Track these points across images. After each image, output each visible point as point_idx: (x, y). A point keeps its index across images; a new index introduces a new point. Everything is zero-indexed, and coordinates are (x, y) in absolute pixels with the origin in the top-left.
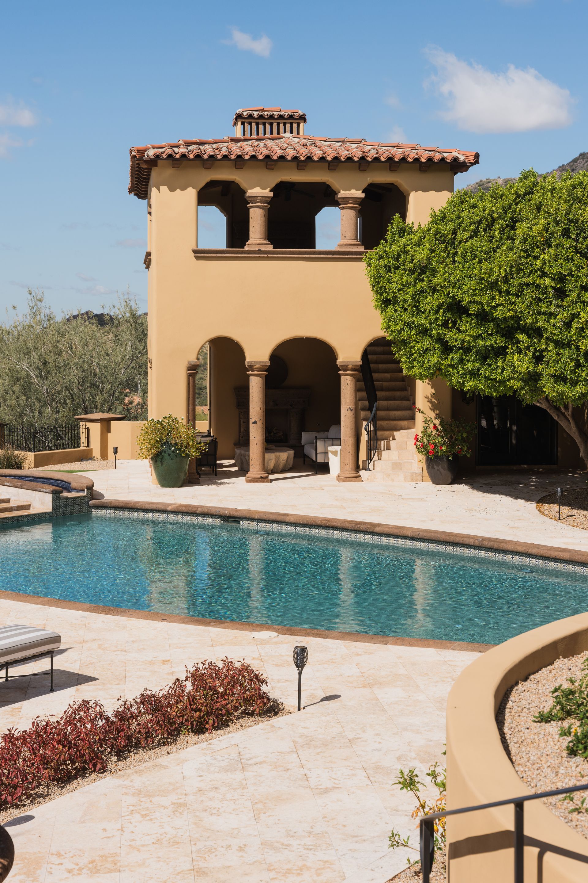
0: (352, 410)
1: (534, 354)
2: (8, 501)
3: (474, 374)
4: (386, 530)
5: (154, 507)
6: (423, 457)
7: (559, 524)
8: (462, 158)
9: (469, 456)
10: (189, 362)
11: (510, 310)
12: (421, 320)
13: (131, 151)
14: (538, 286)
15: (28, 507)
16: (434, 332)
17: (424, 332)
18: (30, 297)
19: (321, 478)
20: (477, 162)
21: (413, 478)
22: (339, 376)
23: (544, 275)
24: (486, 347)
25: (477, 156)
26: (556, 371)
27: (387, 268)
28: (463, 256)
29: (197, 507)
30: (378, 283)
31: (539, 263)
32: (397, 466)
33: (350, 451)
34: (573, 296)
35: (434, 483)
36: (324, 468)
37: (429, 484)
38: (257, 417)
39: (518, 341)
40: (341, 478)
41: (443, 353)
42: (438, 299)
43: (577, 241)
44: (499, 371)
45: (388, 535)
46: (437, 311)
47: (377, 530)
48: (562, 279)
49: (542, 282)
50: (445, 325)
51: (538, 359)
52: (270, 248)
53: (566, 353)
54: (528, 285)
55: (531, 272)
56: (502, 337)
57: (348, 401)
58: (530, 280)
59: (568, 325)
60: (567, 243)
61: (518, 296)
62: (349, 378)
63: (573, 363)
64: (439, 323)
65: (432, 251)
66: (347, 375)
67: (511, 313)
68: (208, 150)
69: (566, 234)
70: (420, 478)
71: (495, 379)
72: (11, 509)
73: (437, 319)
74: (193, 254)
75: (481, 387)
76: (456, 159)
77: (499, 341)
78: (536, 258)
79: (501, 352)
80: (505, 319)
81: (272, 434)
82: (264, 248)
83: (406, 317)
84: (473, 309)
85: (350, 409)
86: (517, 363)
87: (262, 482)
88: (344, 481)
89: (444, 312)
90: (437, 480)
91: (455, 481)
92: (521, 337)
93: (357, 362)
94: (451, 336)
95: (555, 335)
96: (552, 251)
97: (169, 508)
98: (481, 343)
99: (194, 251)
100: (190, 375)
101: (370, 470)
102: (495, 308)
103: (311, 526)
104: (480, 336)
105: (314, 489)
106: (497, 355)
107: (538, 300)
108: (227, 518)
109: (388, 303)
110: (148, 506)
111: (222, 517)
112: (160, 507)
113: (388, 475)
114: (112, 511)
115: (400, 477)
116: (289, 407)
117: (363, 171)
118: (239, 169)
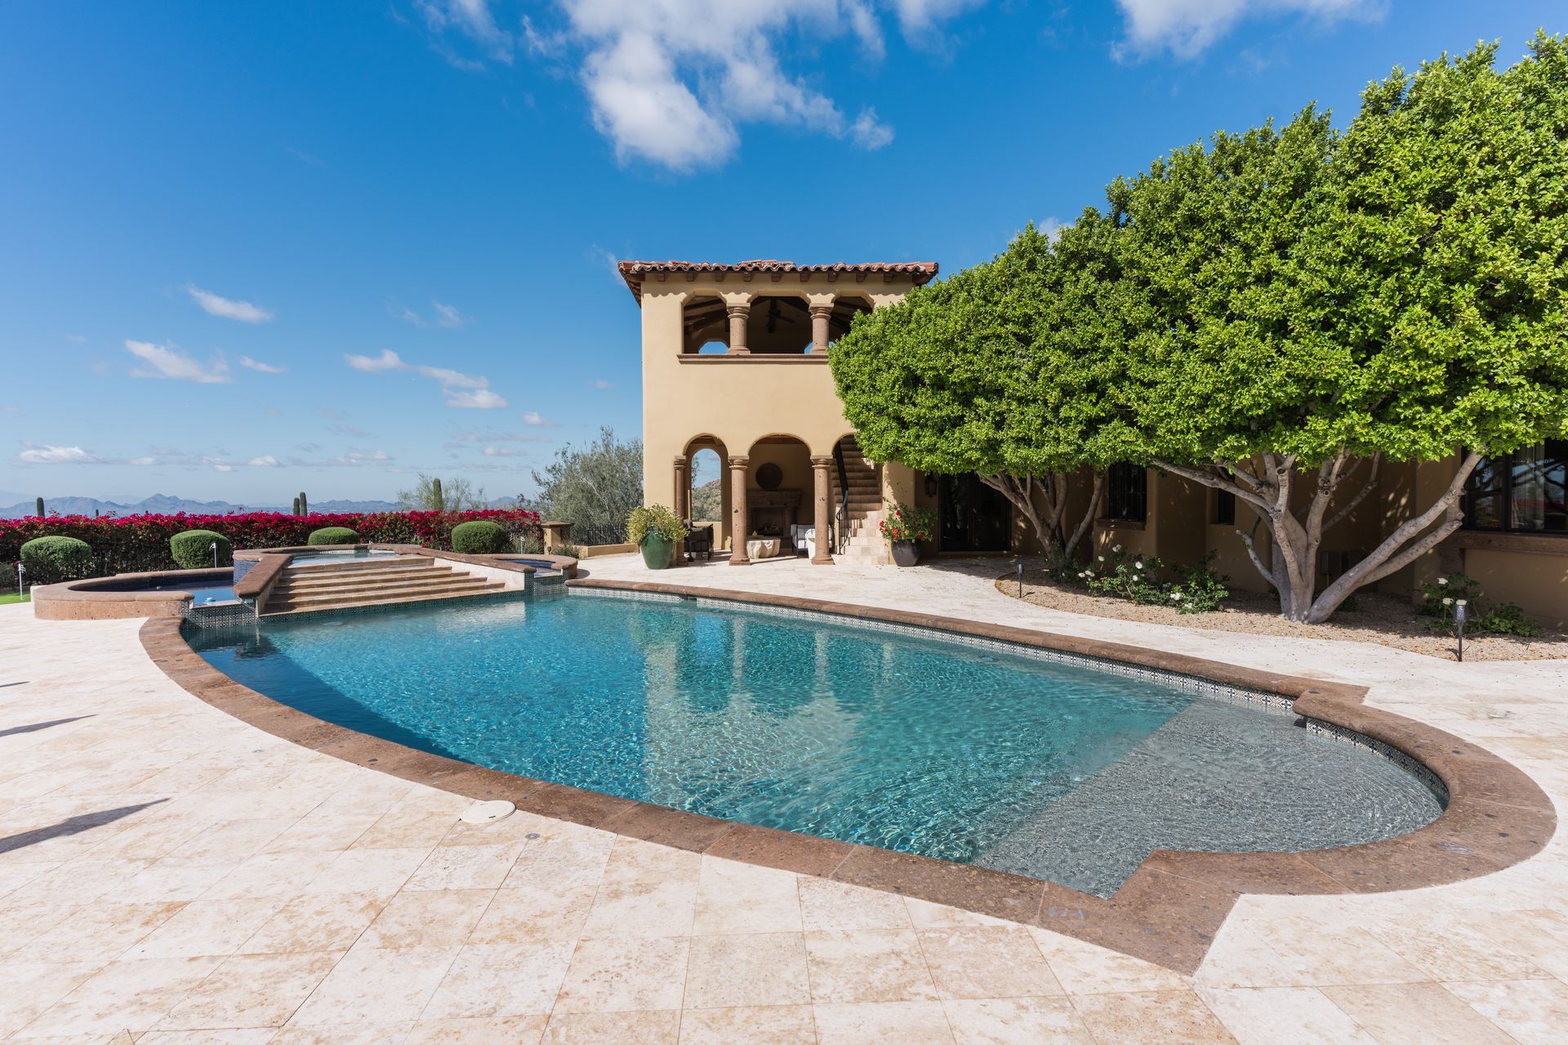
0: (825, 499)
1: (994, 418)
2: (485, 580)
3: (931, 450)
5: (621, 586)
6: (889, 542)
7: (1020, 602)
8: (922, 268)
9: (931, 539)
10: (674, 458)
11: (967, 371)
12: (879, 399)
14: (999, 337)
15: (502, 585)
16: (890, 409)
17: (881, 411)
18: (601, 432)
19: (802, 561)
20: (936, 272)
21: (880, 561)
22: (813, 470)
23: (1005, 321)
24: (941, 417)
25: (937, 266)
26: (1019, 433)
27: (847, 354)
29: (658, 585)
30: (838, 369)
31: (999, 308)
32: (866, 551)
33: (822, 539)
34: (1040, 341)
36: (804, 553)
37: (896, 566)
38: (739, 507)
39: (976, 407)
40: (815, 562)
41: (900, 432)
42: (894, 373)
43: (1044, 273)
44: (957, 442)
45: (836, 614)
46: (893, 387)
48: (1027, 321)
49: (1004, 330)
50: (901, 401)
51: (999, 425)
52: (748, 353)
53: (1031, 410)
54: (987, 338)
55: (990, 322)
56: (959, 405)
57: (821, 490)
58: (989, 331)
59: (1033, 376)
60: (1032, 277)
61: (976, 354)
62: (822, 471)
63: (1039, 421)
64: (895, 399)
65: (887, 323)
66: (819, 468)
67: (969, 374)
69: (1032, 266)
70: (886, 561)
71: (952, 452)
72: (483, 587)
73: (893, 396)
74: (677, 360)
75: (938, 462)
76: (917, 269)
77: (956, 409)
78: (996, 304)
79: (958, 422)
80: (962, 384)
82: (741, 353)
83: (864, 399)
84: (928, 377)
85: (823, 497)
86: (975, 432)
87: (743, 564)
88: (816, 565)
89: (900, 387)
90: (901, 562)
91: (920, 562)
92: (978, 401)
93: (828, 456)
94: (908, 413)
95: (1018, 391)
96: (1016, 291)
97: (634, 587)
98: (937, 413)
99: (679, 357)
100: (676, 469)
101: (840, 554)
102: (951, 371)
103: (761, 604)
104: (936, 406)
105: (785, 570)
106: (954, 426)
107: (999, 353)
108: (685, 596)
109: (848, 388)
110: (616, 586)
111: (681, 595)
112: (626, 586)
113: (858, 559)
114: (587, 590)
115: (868, 560)
116: (784, 506)
117: (832, 284)
118: (720, 283)
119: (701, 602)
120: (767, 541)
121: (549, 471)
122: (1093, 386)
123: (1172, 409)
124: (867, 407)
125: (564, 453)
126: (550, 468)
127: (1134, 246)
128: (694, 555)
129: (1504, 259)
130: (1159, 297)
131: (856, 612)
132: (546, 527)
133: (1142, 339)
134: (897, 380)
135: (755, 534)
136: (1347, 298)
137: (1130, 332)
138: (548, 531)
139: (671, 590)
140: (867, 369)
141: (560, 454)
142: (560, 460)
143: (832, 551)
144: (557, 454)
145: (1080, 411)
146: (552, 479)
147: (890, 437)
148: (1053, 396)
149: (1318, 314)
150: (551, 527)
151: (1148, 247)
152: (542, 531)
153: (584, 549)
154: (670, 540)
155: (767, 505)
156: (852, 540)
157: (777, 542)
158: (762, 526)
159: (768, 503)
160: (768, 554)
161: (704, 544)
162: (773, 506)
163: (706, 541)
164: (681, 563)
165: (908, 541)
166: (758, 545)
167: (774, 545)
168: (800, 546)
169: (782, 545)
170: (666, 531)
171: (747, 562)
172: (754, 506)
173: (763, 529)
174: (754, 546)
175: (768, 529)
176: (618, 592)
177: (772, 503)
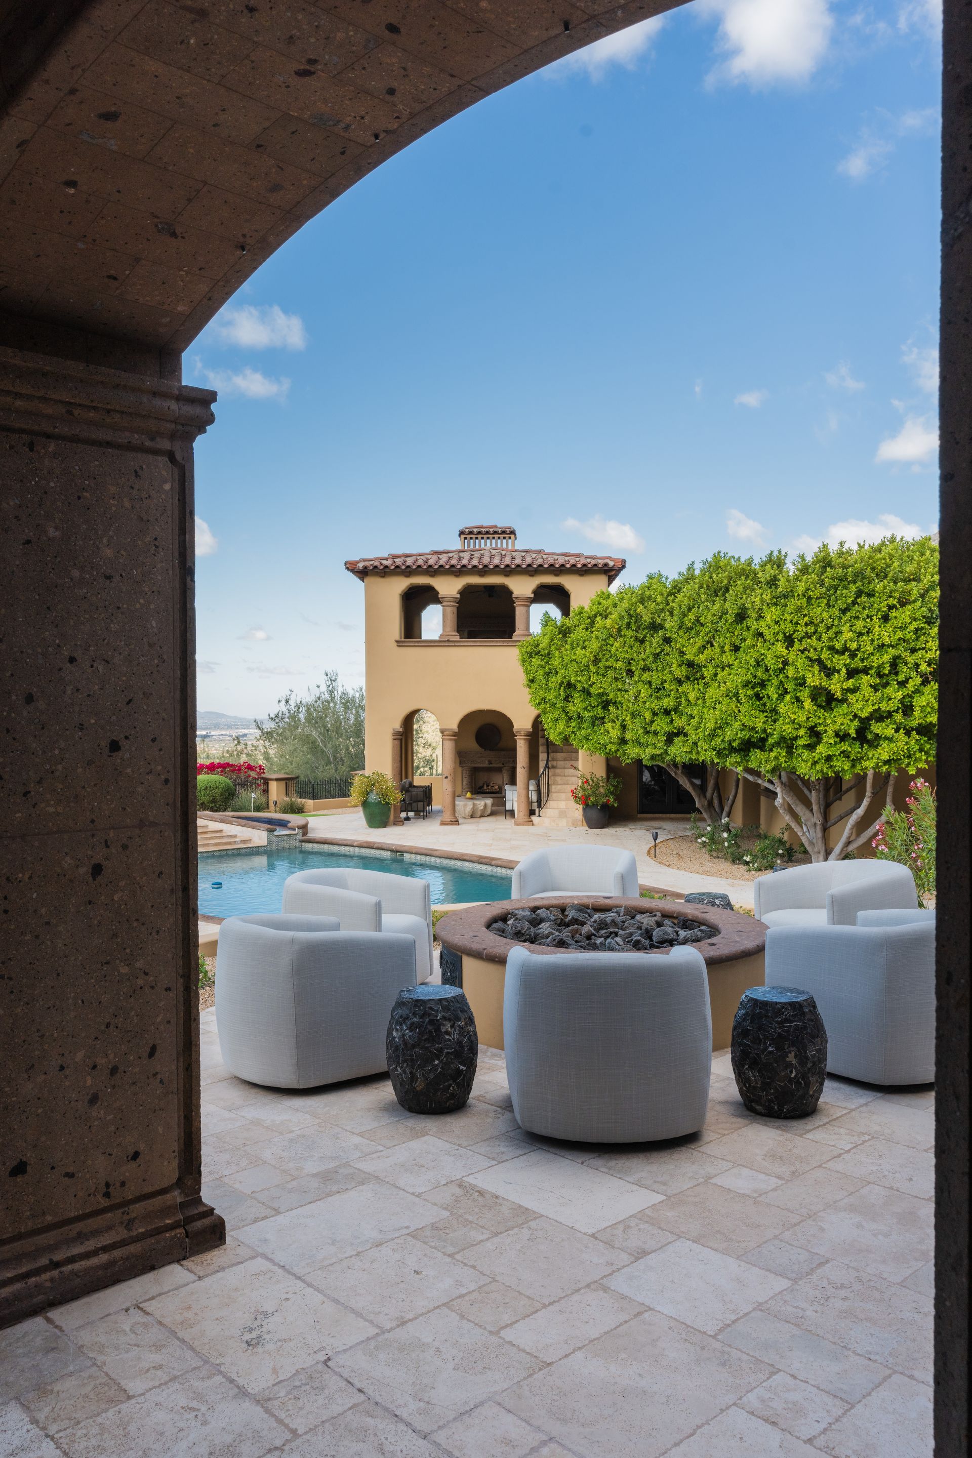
0: (524, 769)
2: (235, 836)
4: (499, 863)
5: (345, 842)
8: (611, 564)
9: (616, 805)
10: (394, 730)
11: (601, 687)
13: (346, 564)
15: (248, 841)
18: (326, 677)
19: (507, 821)
20: (624, 567)
21: (574, 824)
22: (515, 741)
25: (624, 561)
28: (572, 644)
29: (374, 843)
32: (563, 814)
33: (523, 801)
35: (589, 828)
36: (511, 813)
37: (585, 828)
38: (448, 773)
40: (518, 823)
42: (559, 678)
43: (636, 631)
46: (560, 689)
47: (494, 862)
49: (618, 665)
51: (624, 727)
52: (458, 638)
54: (609, 667)
57: (522, 763)
60: (629, 633)
62: (522, 743)
64: (562, 698)
65: (552, 640)
66: (520, 739)
67: (602, 690)
68: (410, 561)
69: (628, 626)
70: (580, 823)
72: (236, 843)
73: (560, 694)
74: (396, 644)
76: (606, 565)
77: (600, 712)
81: (489, 787)
82: (451, 638)
83: (542, 693)
84: (579, 686)
85: (523, 767)
86: (611, 730)
87: (452, 824)
88: (520, 825)
89: (565, 688)
90: (591, 826)
93: (527, 730)
94: (570, 708)
96: (622, 639)
99: (397, 641)
100: (395, 739)
101: (539, 816)
102: (591, 686)
103: (451, 859)
105: (486, 830)
107: (616, 679)
108: (395, 852)
109: (532, 681)
110: (340, 842)
111: (392, 851)
112: (349, 843)
113: (554, 821)
114: (316, 845)
115: (563, 823)
116: (502, 765)
117: (532, 576)
118: (432, 576)
120: (477, 802)
121: (272, 719)
122: (667, 712)
123: (701, 735)
124: (543, 699)
125: (287, 701)
126: (272, 716)
127: (674, 630)
128: (411, 814)
129: (814, 678)
130: (690, 664)
132: (272, 780)
133: (686, 687)
134: (562, 683)
135: (469, 795)
136: (763, 684)
137: (680, 682)
138: (273, 786)
139: (384, 846)
141: (283, 703)
142: (283, 708)
143: (532, 813)
144: (279, 701)
145: (663, 728)
148: (648, 715)
149: (750, 692)
150: (277, 780)
151: (681, 633)
152: (267, 784)
153: (309, 803)
154: (387, 804)
155: (486, 765)
156: (551, 803)
157: (489, 801)
158: (481, 785)
159: (487, 762)
160: (479, 814)
161: (420, 804)
162: (491, 766)
163: (423, 801)
164: (398, 822)
165: (594, 805)
166: (470, 804)
167: (485, 805)
168: (508, 807)
169: (493, 805)
170: (384, 795)
171: (456, 822)
172: (473, 765)
173: (482, 787)
174: (465, 806)
175: (485, 788)
176: (342, 848)
177: (490, 763)
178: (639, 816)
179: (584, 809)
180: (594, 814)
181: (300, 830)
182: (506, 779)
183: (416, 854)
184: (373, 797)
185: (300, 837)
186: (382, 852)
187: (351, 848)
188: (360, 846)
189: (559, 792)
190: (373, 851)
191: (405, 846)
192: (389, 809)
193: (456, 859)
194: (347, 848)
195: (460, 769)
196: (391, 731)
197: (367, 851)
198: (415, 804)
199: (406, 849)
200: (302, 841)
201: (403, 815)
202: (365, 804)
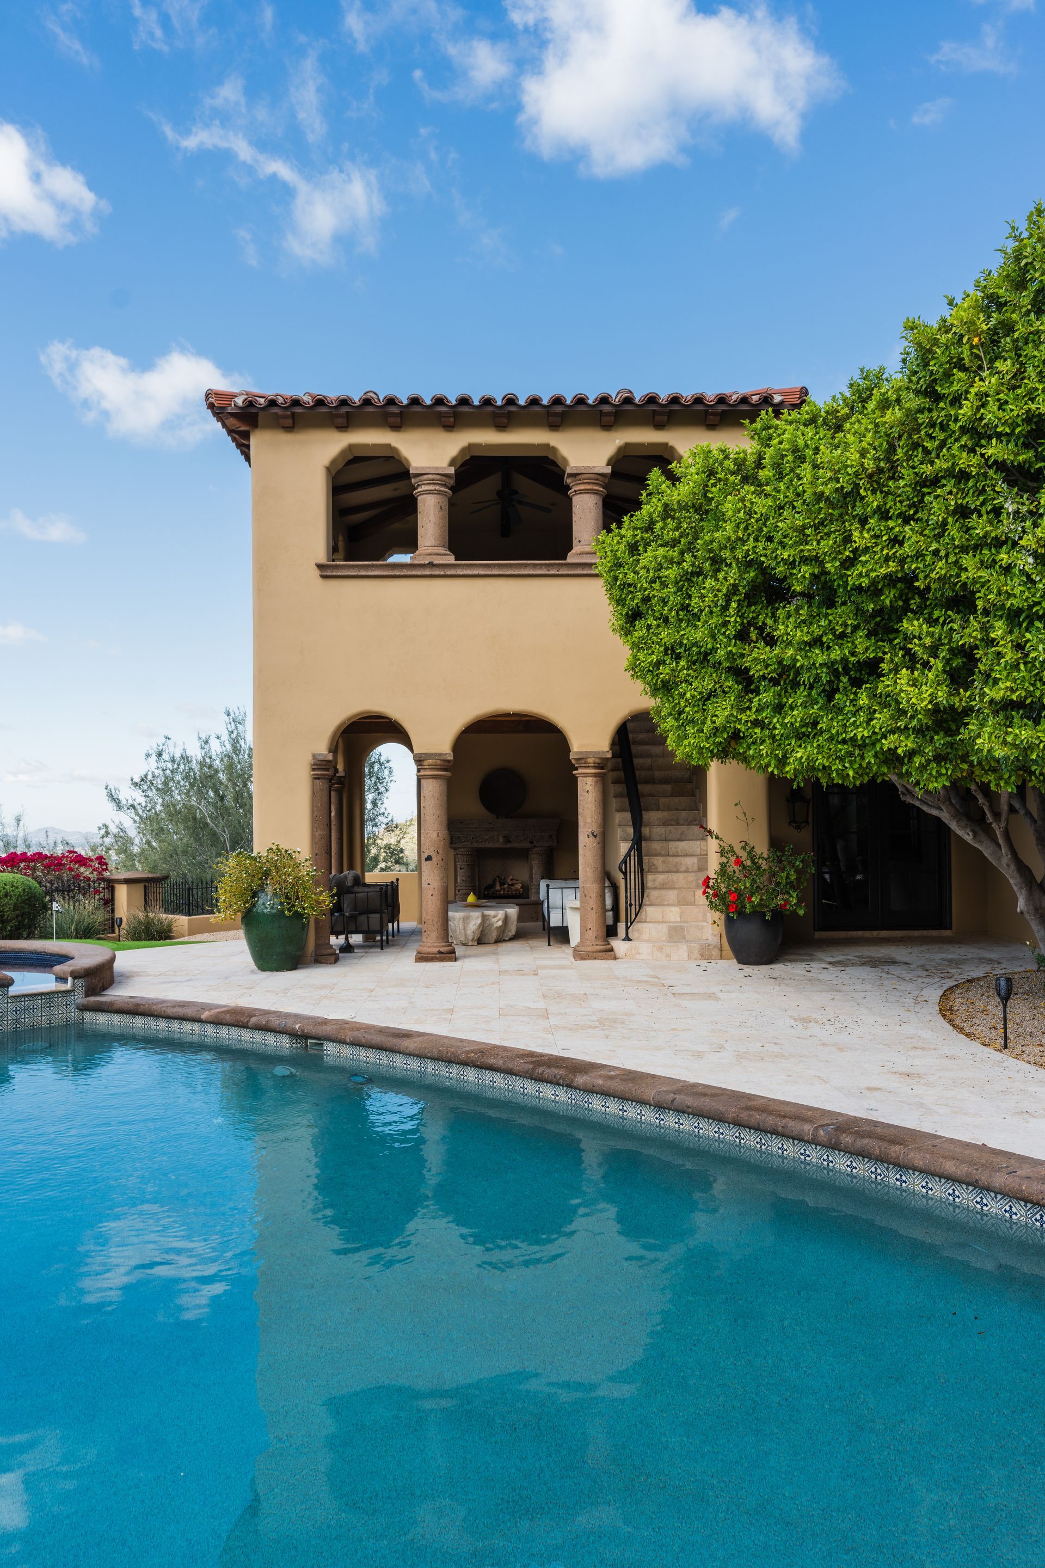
0: (595, 836)
1: (948, 662)
3: (807, 735)
5: (180, 1011)
6: (717, 916)
7: (1010, 1060)
8: (778, 398)
9: (801, 912)
10: (314, 756)
11: (887, 559)
12: (698, 634)
13: (207, 396)
14: (964, 476)
16: (721, 653)
17: (704, 658)
18: (227, 718)
19: (554, 951)
21: (705, 954)
22: (575, 779)
24: (830, 665)
25: (804, 390)
26: (1013, 691)
30: (616, 578)
31: (966, 409)
32: (677, 934)
33: (594, 907)
35: (740, 962)
36: (561, 935)
37: (731, 964)
38: (432, 849)
39: (908, 638)
40: (580, 955)
41: (739, 697)
44: (862, 717)
46: (725, 608)
49: (975, 460)
50: (742, 636)
52: (451, 559)
54: (935, 482)
55: (943, 444)
56: (868, 636)
57: (589, 820)
58: (940, 466)
61: (906, 520)
62: (591, 780)
64: (731, 632)
66: (586, 775)
67: (892, 566)
70: (716, 952)
71: (853, 739)
73: (725, 624)
74: (317, 573)
75: (821, 761)
77: (863, 646)
78: (956, 401)
79: (866, 672)
80: (874, 590)
81: (506, 886)
82: (437, 560)
83: (666, 635)
85: (593, 834)
87: (441, 960)
88: (583, 959)
89: (741, 605)
90: (746, 956)
91: (780, 954)
92: (913, 625)
93: (603, 752)
95: (1009, 595)
98: (819, 657)
99: (320, 567)
100: (316, 778)
101: (627, 938)
102: (850, 563)
103: (449, 1061)
104: (817, 642)
105: (520, 972)
106: (857, 683)
107: (963, 512)
108: (300, 1036)
109: (635, 615)
110: (170, 1011)
111: (293, 1035)
112: (190, 1012)
113: (660, 949)
114: (116, 1018)
115: (681, 951)
116: (529, 845)
117: (607, 427)
118: (396, 427)
119: (331, 1049)
120: (491, 913)
124: (672, 652)
125: (160, 755)
126: (137, 780)
128: (356, 939)
131: (650, 1094)
132: (119, 881)
134: (734, 589)
135: (471, 898)
138: (122, 892)
139: (275, 1022)
140: (671, 573)
141: (154, 758)
142: (153, 765)
143: (611, 932)
144: (148, 755)
146: (142, 800)
147: (722, 711)
150: (127, 881)
152: (112, 890)
153: (181, 921)
154: (298, 916)
155: (500, 844)
156: (649, 911)
157: (513, 911)
158: (490, 882)
159: (501, 839)
160: (494, 935)
161: (375, 918)
162: (509, 845)
163: (380, 912)
164: (325, 957)
165: (758, 914)
166: (475, 918)
167: (506, 919)
168: (555, 921)
169: (521, 918)
170: (290, 897)
171: (449, 955)
172: (475, 845)
173: (493, 885)
174: (466, 920)
175: (498, 887)
176: (175, 1025)
177: (507, 840)
178: (818, 935)
179: (729, 921)
180: (752, 931)
181: (80, 982)
182: (536, 871)
183: (355, 1044)
184: (267, 903)
185: (80, 998)
186: (271, 1039)
187: (196, 1027)
188: (217, 1022)
189: (663, 886)
190: (246, 1035)
191: (326, 1022)
192: (305, 927)
193: (464, 1063)
194: (187, 1027)
195: (452, 853)
196: (309, 759)
197: (235, 1033)
198: (363, 918)
199: (327, 1030)
200: (83, 1008)
201: (336, 941)
202: (250, 919)
